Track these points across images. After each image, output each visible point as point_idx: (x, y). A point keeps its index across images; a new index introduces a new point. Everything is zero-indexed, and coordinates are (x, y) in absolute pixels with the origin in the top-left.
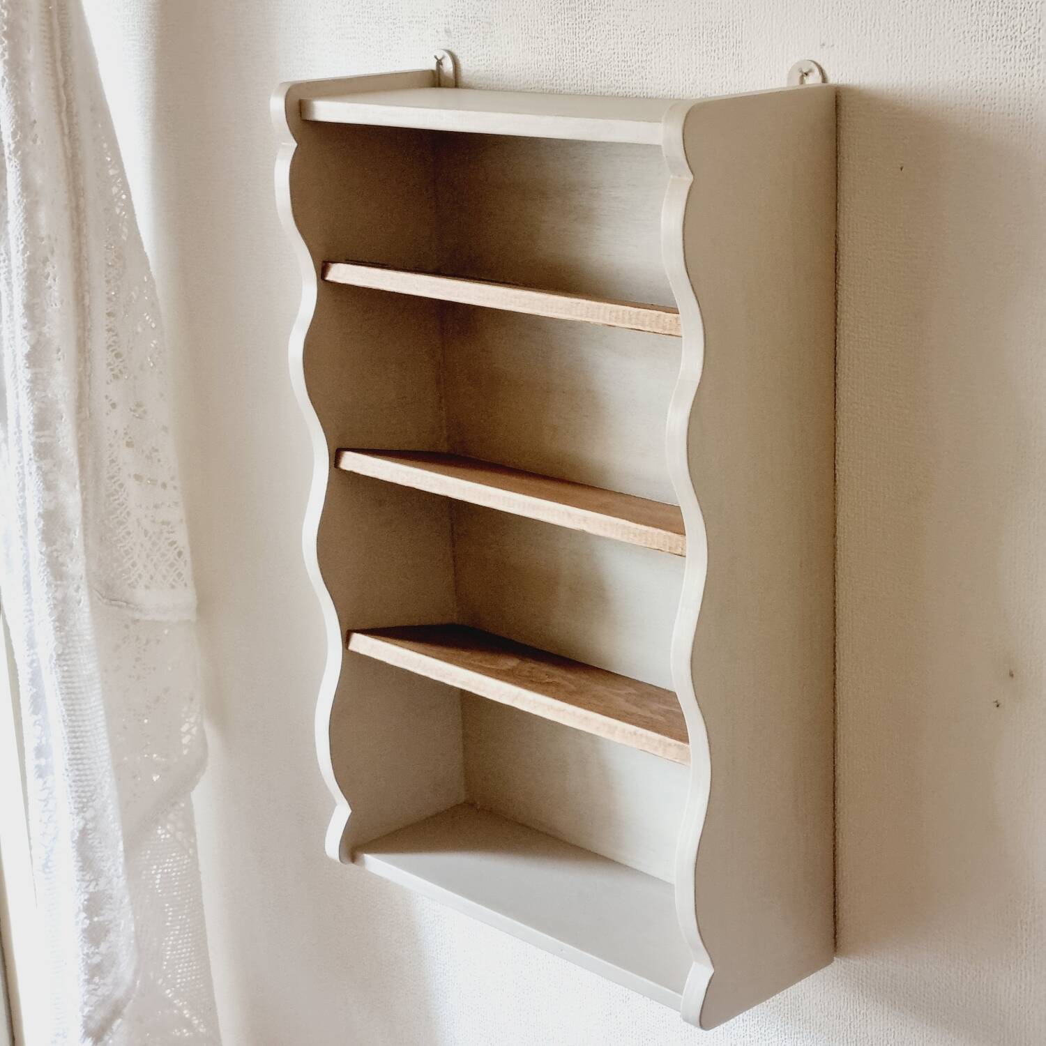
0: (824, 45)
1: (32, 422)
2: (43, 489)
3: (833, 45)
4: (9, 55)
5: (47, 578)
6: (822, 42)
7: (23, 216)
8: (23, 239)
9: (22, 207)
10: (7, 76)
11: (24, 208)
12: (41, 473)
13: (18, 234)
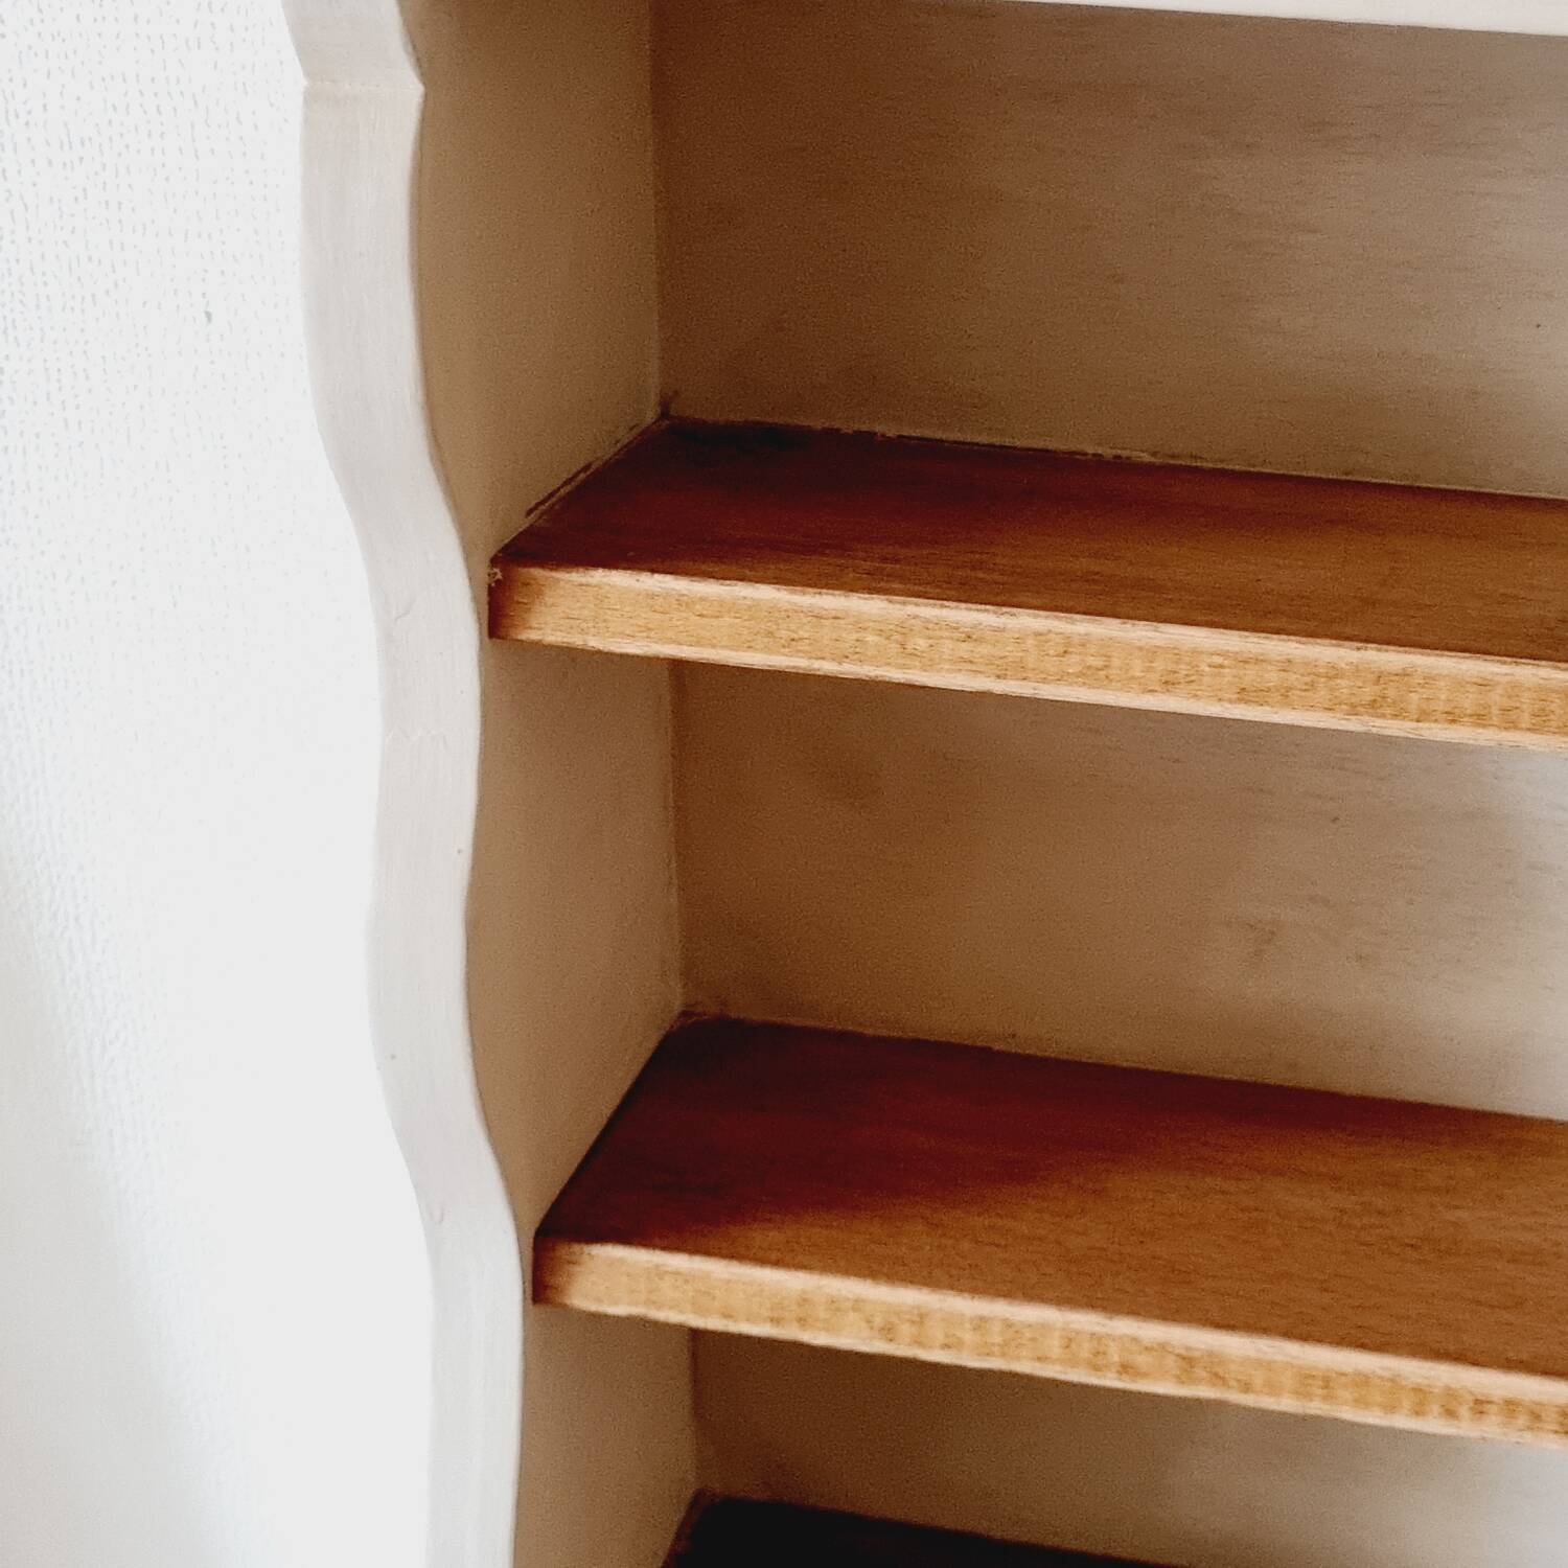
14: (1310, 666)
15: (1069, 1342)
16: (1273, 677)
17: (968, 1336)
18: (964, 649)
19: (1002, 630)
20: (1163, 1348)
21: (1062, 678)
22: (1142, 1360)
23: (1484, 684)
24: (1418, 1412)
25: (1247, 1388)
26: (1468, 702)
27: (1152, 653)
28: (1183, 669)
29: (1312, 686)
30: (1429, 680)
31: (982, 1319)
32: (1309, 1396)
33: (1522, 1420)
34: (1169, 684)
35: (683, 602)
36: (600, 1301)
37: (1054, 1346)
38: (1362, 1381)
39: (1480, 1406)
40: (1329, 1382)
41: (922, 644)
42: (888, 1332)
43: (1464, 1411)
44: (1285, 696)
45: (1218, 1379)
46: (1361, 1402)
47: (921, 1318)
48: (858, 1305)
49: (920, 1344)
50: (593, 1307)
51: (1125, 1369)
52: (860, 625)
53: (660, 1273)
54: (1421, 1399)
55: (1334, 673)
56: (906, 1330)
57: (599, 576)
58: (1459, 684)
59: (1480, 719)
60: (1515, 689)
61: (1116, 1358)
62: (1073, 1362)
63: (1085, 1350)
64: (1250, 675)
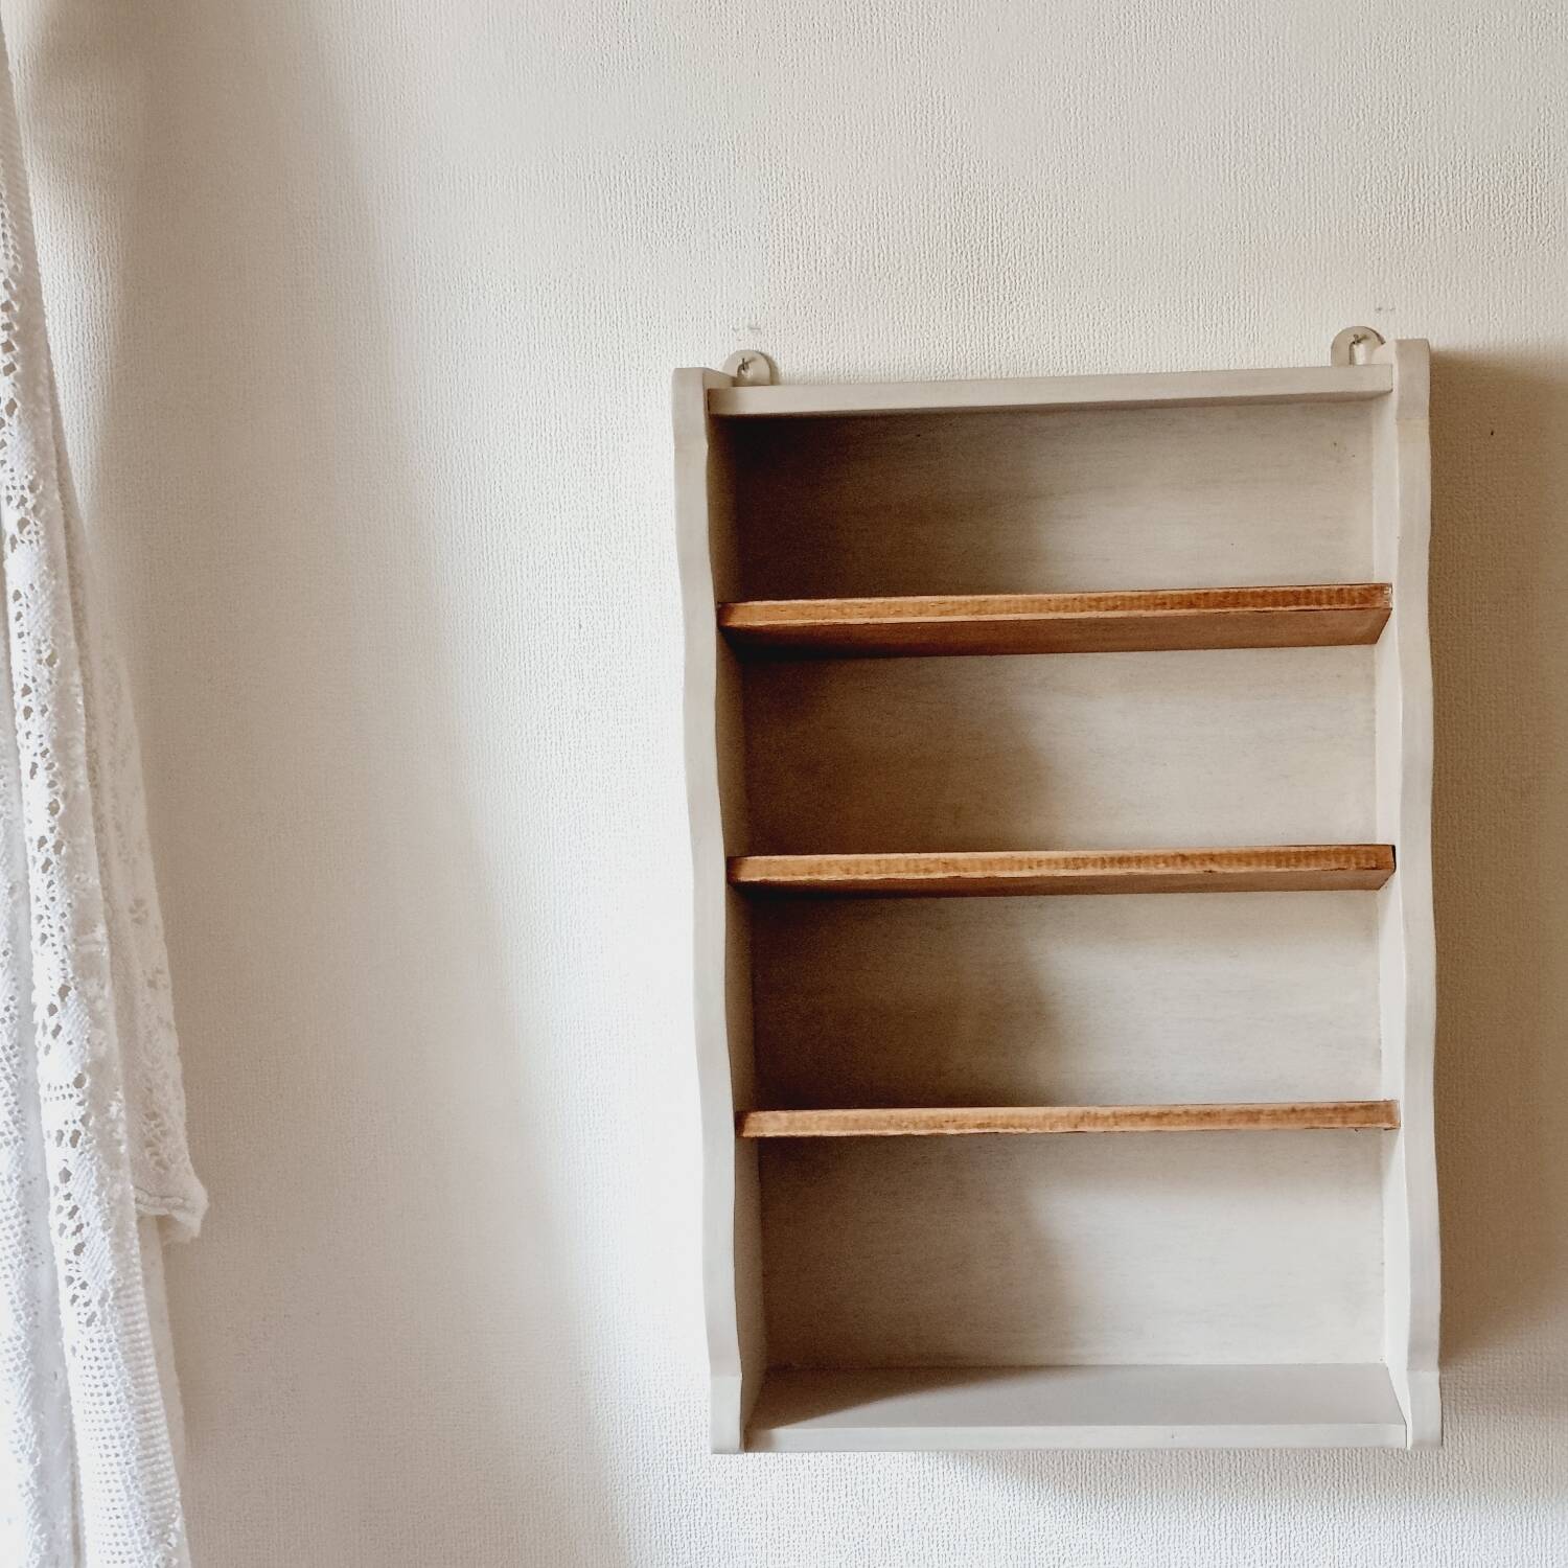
0: (1380, 309)
1: (69, 923)
2: (90, 1025)
3: (1394, 309)
4: (22, 366)
5: (98, 1170)
6: (1377, 307)
7: (50, 607)
8: (49, 642)
9: (48, 592)
10: (19, 399)
11: (52, 593)
12: (85, 1001)
13: (39, 634)
14: (959, 603)
15: (907, 864)
16: (950, 607)
17: (874, 868)
18: (860, 611)
19: (870, 604)
20: (937, 860)
21: (888, 615)
22: (931, 866)
23: (1008, 601)
24: (1021, 869)
25: (965, 870)
26: (1005, 606)
27: (914, 604)
28: (924, 609)
29: (960, 609)
30: (994, 601)
31: (879, 861)
32: (986, 870)
33: (1054, 866)
34: (920, 613)
35: (776, 607)
36: (749, 876)
37: (902, 868)
38: (1002, 861)
39: (1040, 863)
40: (990, 863)
41: (848, 610)
42: (848, 871)
43: (1035, 867)
44: (953, 612)
45: (956, 869)
46: (1002, 869)
47: (858, 863)
48: (837, 862)
49: (859, 874)
50: (748, 880)
51: (927, 870)
52: (829, 607)
53: (770, 862)
54: (1021, 864)
55: (966, 604)
56: (853, 869)
57: (750, 603)
58: (1002, 602)
59: (1008, 612)
60: (1017, 601)
61: (923, 867)
62: (908, 871)
63: (912, 866)
64: (943, 607)
